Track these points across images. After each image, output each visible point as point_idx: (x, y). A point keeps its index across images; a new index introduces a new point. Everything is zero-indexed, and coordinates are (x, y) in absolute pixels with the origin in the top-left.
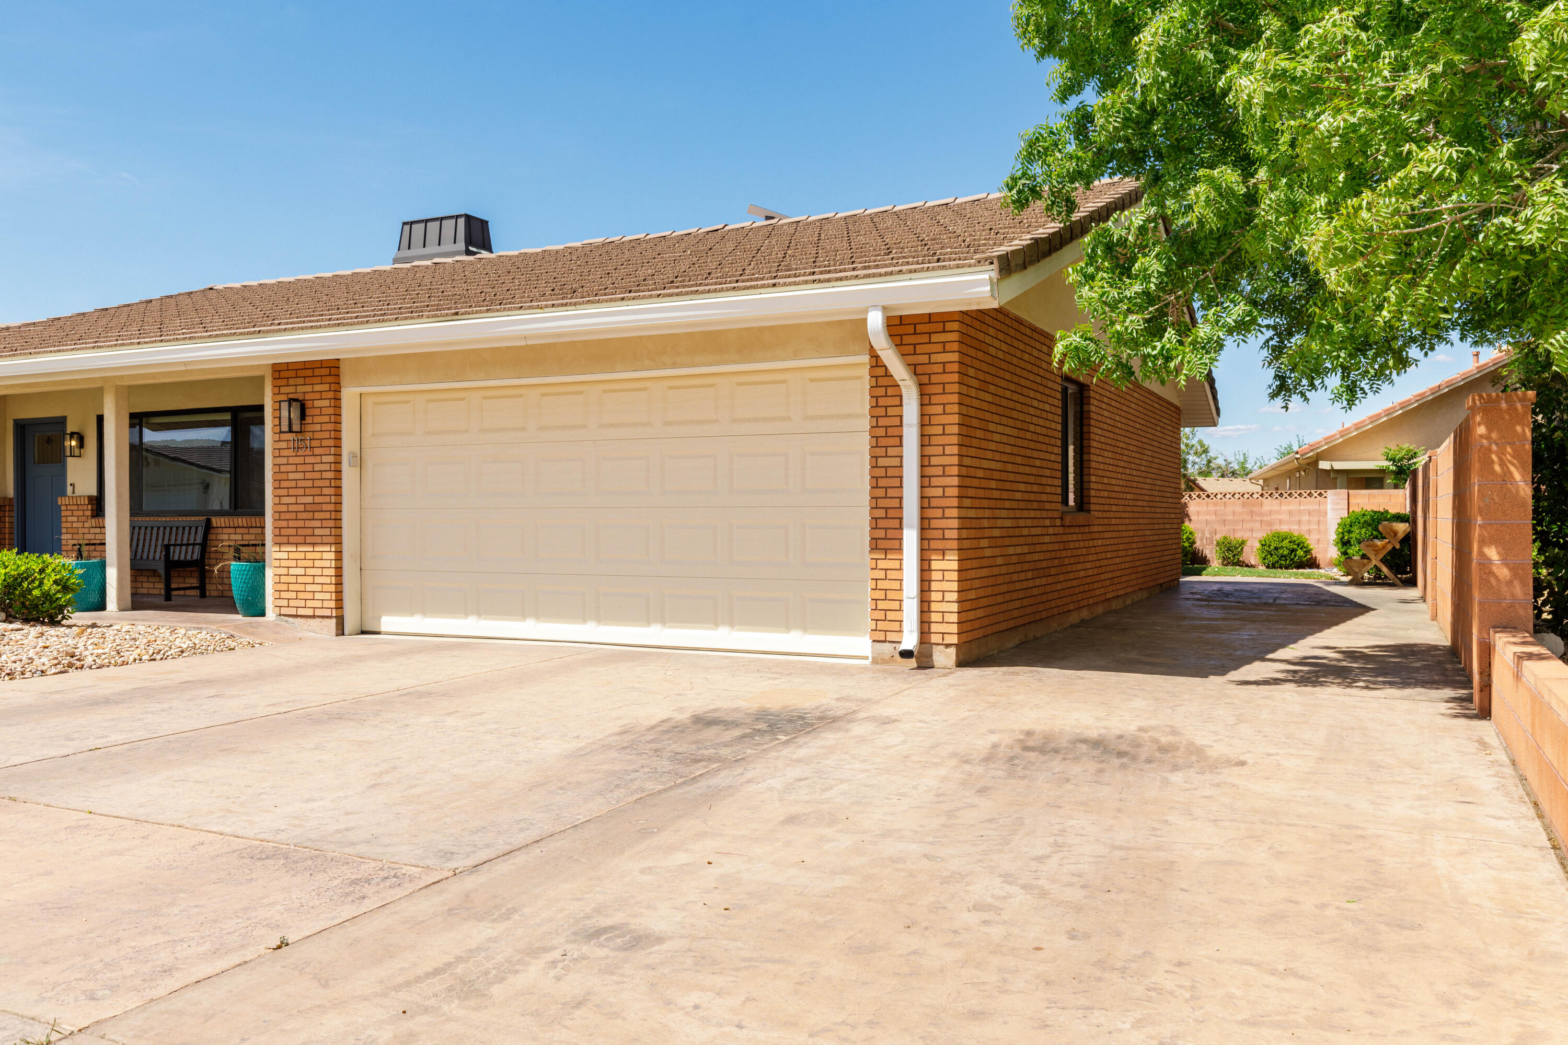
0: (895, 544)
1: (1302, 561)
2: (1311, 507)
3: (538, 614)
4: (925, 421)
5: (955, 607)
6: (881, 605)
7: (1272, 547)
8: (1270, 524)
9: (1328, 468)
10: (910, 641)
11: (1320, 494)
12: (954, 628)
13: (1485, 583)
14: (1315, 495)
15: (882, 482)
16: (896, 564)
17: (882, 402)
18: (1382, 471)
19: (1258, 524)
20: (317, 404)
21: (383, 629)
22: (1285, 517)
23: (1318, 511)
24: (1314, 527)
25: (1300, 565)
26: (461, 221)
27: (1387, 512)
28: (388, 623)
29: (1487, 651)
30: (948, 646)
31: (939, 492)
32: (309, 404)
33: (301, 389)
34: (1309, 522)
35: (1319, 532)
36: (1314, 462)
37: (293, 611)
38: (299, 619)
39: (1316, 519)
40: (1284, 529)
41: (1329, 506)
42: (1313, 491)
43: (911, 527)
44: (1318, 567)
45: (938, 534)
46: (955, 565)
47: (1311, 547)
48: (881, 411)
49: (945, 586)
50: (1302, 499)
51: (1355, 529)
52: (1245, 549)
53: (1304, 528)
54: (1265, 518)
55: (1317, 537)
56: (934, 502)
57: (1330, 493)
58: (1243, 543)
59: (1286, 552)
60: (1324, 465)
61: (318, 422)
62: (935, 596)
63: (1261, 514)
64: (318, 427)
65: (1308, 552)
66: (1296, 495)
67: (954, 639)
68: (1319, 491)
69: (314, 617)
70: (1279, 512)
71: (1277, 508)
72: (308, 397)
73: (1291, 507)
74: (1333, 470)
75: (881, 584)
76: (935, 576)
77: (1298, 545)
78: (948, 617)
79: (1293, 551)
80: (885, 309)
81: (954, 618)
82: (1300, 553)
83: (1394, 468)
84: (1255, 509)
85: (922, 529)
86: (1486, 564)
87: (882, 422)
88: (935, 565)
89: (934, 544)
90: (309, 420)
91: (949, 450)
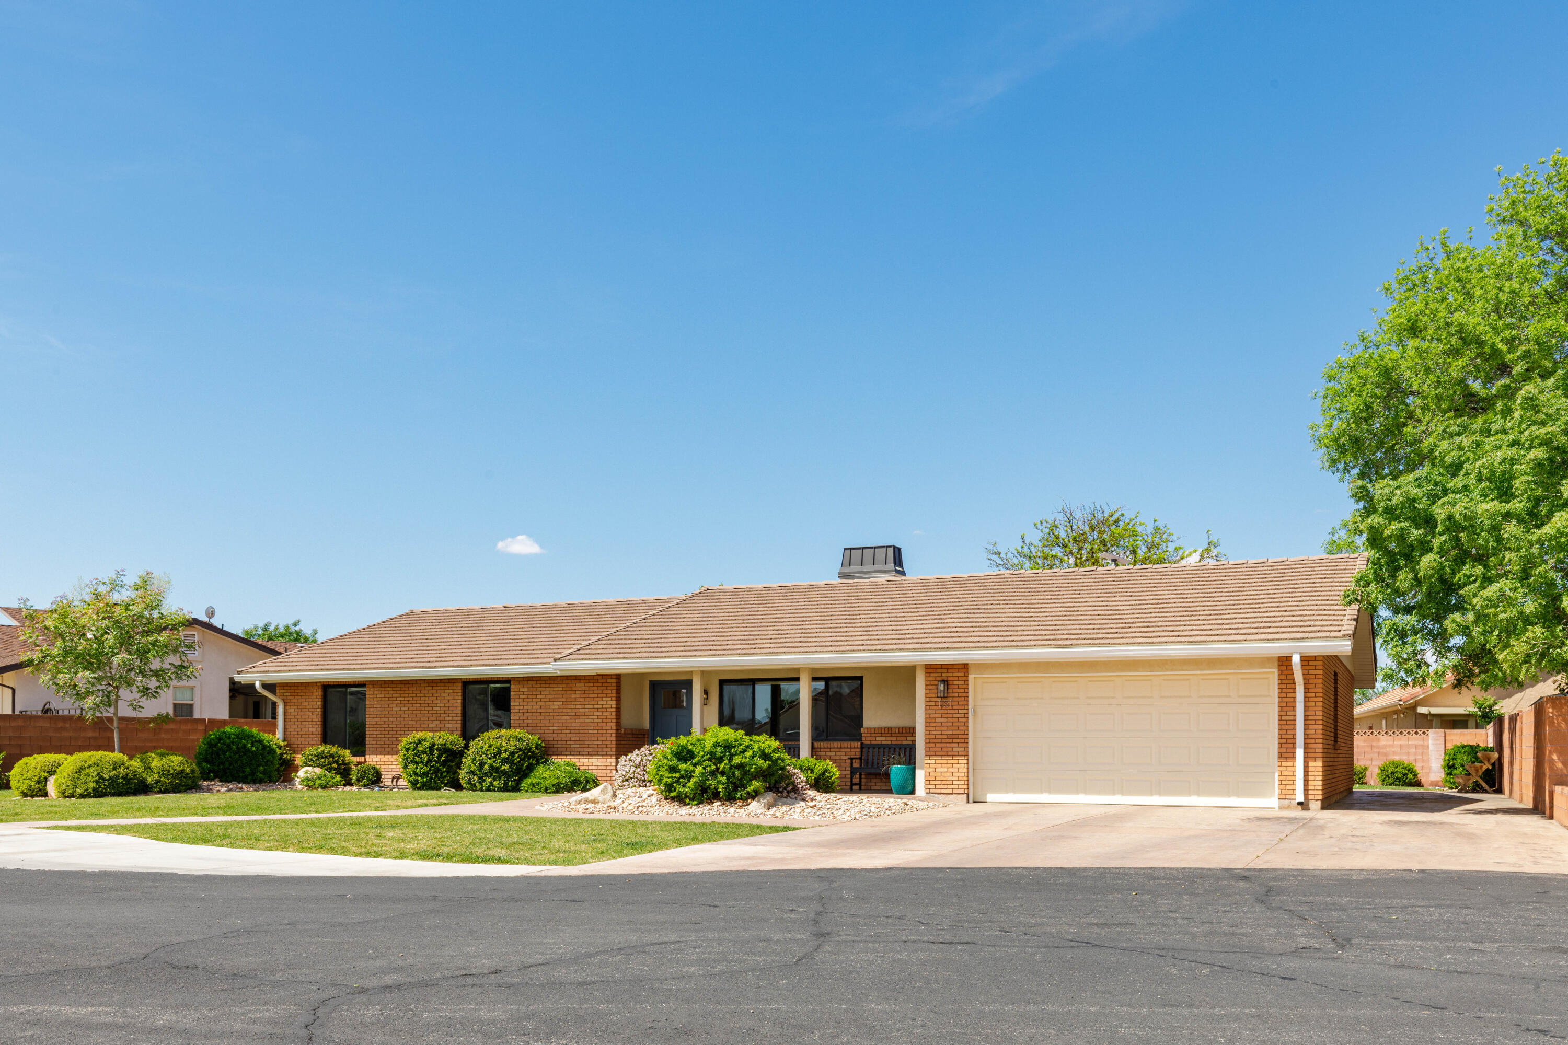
0: (1291, 755)
1: (1411, 782)
2: (1416, 742)
3: (1086, 792)
4: (1306, 700)
5: (1320, 783)
6: (1284, 782)
7: (1390, 772)
8: (1386, 754)
9: (1427, 712)
10: (1300, 797)
11: (1424, 733)
12: (1320, 792)
13: (1551, 769)
14: (1420, 733)
15: (1284, 727)
16: (1291, 764)
17: (1284, 691)
18: (1470, 715)
19: (1376, 755)
20: (955, 683)
21: (988, 800)
22: (1396, 749)
23: (1422, 746)
24: (1419, 757)
25: (1411, 784)
26: (891, 551)
27: (1478, 745)
28: (990, 797)
29: (1552, 794)
30: (1317, 800)
31: (1313, 732)
32: (951, 683)
33: (944, 675)
34: (1415, 754)
35: (1423, 761)
36: (1414, 707)
37: (939, 791)
38: (942, 795)
39: (1420, 751)
40: (1397, 758)
41: (1430, 742)
42: (1418, 730)
43: (1299, 748)
44: (1423, 786)
45: (1312, 750)
46: (1320, 764)
47: (1417, 772)
48: (1284, 695)
49: (1316, 774)
50: (1410, 736)
51: (1459, 756)
52: (1367, 774)
53: (1412, 758)
54: (1381, 751)
55: (1422, 764)
56: (1311, 736)
57: (1431, 732)
58: (1366, 769)
59: (1400, 776)
60: (1422, 710)
61: (955, 694)
62: (1310, 778)
63: (1378, 747)
64: (956, 695)
65: (1415, 775)
66: (1405, 733)
67: (1320, 797)
68: (1423, 730)
69: (952, 794)
70: (1392, 746)
71: (1391, 743)
72: (949, 679)
73: (1402, 742)
74: (1430, 714)
75: (1284, 773)
76: (1311, 769)
77: (1409, 770)
78: (1317, 788)
79: (1405, 774)
80: (1300, 653)
81: (1320, 788)
82: (1410, 776)
83: (1480, 714)
84: (1374, 744)
85: (1305, 748)
86: (1552, 762)
87: (1284, 700)
88: (1311, 764)
89: (1310, 755)
90: (950, 691)
91: (1317, 713)
